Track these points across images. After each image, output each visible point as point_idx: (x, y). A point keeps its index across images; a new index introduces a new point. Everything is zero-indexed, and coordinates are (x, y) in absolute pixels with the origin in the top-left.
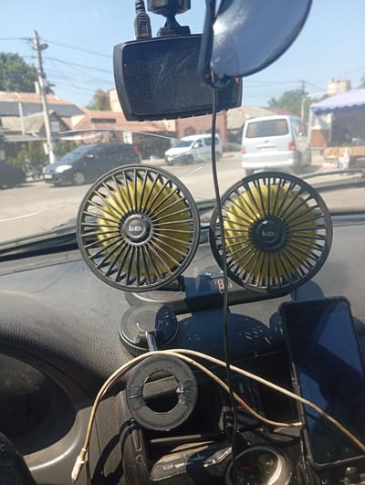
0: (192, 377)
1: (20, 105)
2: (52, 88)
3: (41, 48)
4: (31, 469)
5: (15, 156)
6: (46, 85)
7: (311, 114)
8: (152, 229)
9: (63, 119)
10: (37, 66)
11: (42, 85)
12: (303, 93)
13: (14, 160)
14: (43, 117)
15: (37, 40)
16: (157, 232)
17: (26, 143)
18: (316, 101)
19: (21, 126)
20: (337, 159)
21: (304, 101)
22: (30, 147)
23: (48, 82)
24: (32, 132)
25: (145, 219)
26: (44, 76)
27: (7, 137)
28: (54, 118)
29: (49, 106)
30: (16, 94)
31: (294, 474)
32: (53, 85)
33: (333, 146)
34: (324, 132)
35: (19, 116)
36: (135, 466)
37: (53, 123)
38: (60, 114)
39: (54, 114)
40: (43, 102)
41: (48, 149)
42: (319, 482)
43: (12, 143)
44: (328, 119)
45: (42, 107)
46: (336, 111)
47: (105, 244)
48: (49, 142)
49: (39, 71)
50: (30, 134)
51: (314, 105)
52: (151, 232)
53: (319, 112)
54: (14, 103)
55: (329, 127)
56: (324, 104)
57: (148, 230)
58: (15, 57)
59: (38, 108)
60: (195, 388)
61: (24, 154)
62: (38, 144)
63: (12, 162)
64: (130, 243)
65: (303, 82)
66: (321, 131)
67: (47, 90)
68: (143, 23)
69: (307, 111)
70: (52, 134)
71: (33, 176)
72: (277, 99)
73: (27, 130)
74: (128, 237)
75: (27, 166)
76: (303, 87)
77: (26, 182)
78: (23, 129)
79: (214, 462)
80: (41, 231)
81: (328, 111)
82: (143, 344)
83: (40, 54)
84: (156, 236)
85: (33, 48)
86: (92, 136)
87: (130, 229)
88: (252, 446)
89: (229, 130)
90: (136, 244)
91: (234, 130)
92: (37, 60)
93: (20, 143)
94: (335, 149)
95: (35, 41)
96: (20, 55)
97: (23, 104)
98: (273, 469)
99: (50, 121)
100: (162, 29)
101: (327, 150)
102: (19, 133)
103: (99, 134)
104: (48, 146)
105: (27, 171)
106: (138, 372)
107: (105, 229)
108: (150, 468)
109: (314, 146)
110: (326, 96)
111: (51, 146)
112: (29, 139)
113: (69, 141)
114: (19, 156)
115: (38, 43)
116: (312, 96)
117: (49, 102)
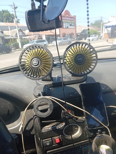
0: (52, 103)
1: (9, 27)
2: (19, 21)
3: (15, 8)
4: (8, 129)
5: (8, 43)
6: (17, 20)
7: (104, 28)
8: (40, 62)
9: (23, 31)
10: (14, 14)
11: (16, 20)
12: (102, 21)
13: (8, 44)
14: (16, 31)
15: (14, 5)
16: (41, 63)
17: (11, 39)
18: (106, 23)
19: (9, 34)
20: (113, 42)
21: (102, 23)
22: (13, 40)
23: (18, 19)
24: (13, 35)
25: (38, 60)
26: (16, 17)
27: (5, 37)
28: (20, 31)
29: (18, 27)
30: (8, 23)
31: (83, 132)
32: (19, 20)
33: (111, 38)
34: (108, 34)
35: (9, 30)
36: (37, 128)
37: (20, 32)
38: (22, 29)
39: (20, 29)
40: (16, 26)
41: (18, 41)
42: (90, 134)
43: (7, 39)
44: (110, 29)
45: (16, 27)
46: (112, 27)
47: (27, 67)
48: (19, 39)
49: (15, 16)
50: (13, 36)
51: (105, 25)
52: (40, 63)
53: (107, 27)
54: (7, 26)
55: (110, 32)
56: (108, 25)
57: (39, 63)
58: (7, 11)
59: (15, 28)
60: (53, 106)
61: (10, 42)
62: (15, 40)
63: (7, 45)
64: (34, 66)
65: (102, 17)
66: (108, 33)
67: (18, 22)
68: (33, 5)
69: (103, 27)
70: (19, 36)
71: (14, 50)
72: (93, 23)
73: (12, 35)
74: (33, 65)
75: (12, 46)
76: (102, 19)
77: (11, 51)
78: (10, 35)
79: (60, 127)
80: (13, 65)
81: (109, 27)
82: (39, 95)
83: (15, 10)
84: (41, 64)
85: (13, 8)
86: (32, 36)
87: (34, 62)
88: (71, 123)
89: (77, 34)
90: (35, 67)
91: (78, 33)
92: (14, 12)
93: (9, 39)
94: (112, 39)
95: (13, 6)
96: (8, 11)
97: (10, 26)
98: (77, 130)
99: (19, 32)
100: (38, 6)
101: (109, 40)
102: (9, 36)
103: (35, 36)
104: (18, 40)
105: (12, 48)
106: (37, 102)
107: (27, 63)
108: (42, 129)
109: (105, 38)
110: (109, 22)
111: (19, 40)
112: (12, 38)
113: (25, 38)
114: (9, 43)
115: (14, 6)
116: (104, 22)
117: (18, 26)
